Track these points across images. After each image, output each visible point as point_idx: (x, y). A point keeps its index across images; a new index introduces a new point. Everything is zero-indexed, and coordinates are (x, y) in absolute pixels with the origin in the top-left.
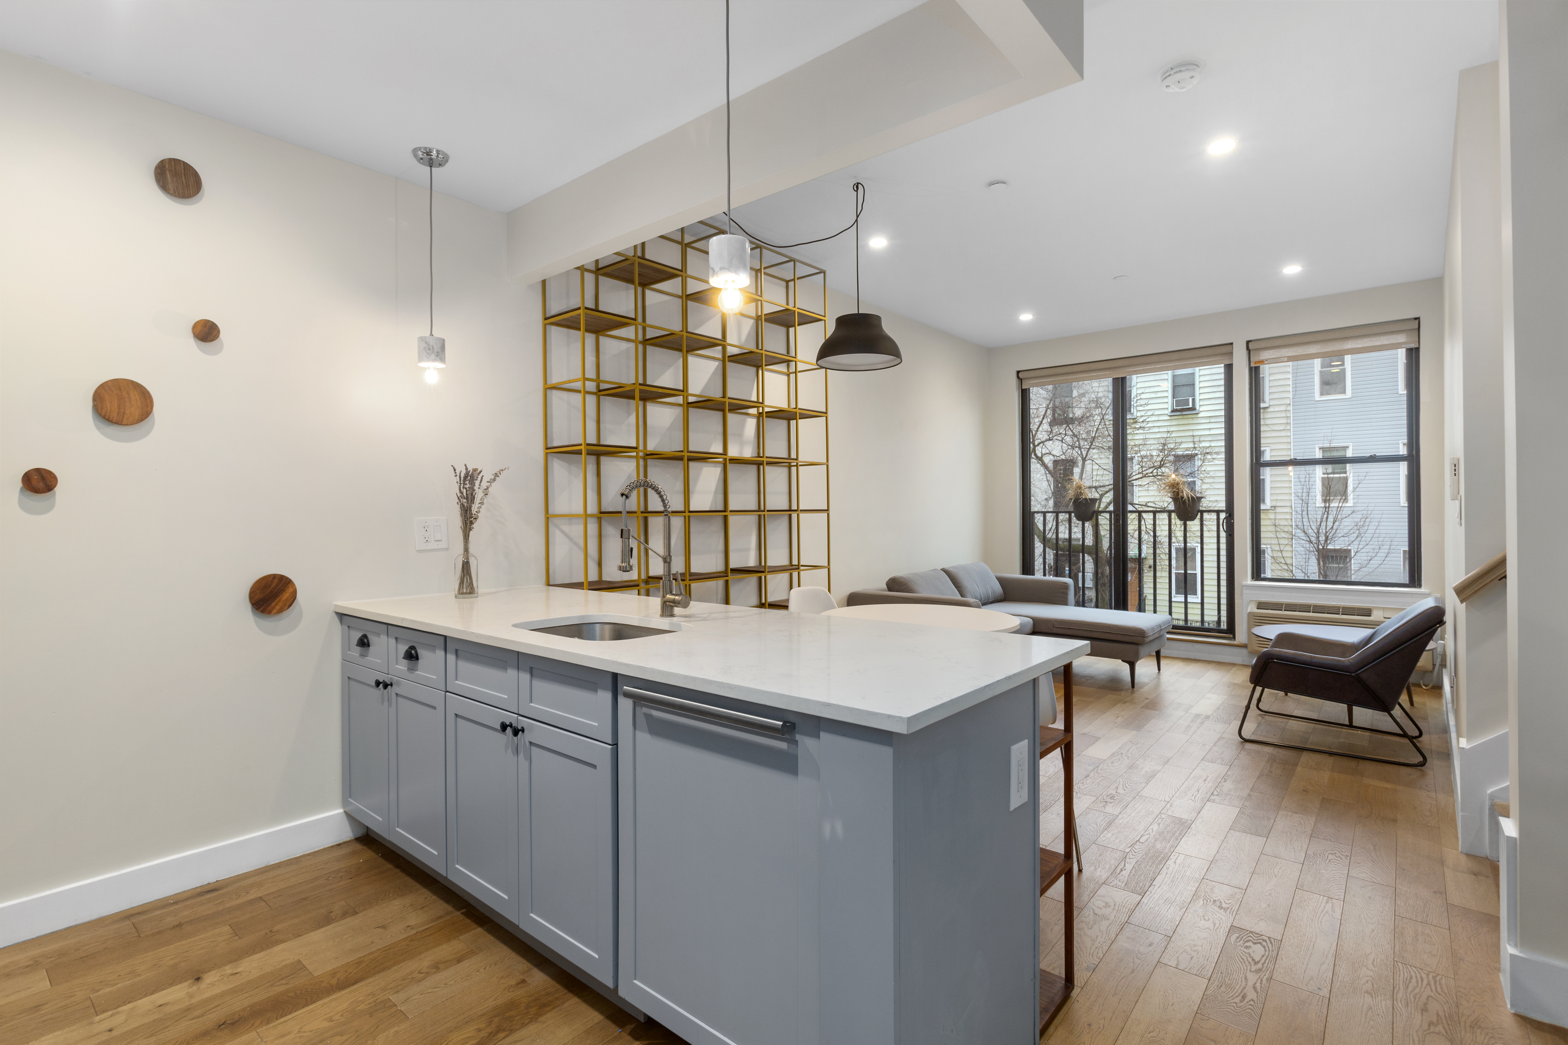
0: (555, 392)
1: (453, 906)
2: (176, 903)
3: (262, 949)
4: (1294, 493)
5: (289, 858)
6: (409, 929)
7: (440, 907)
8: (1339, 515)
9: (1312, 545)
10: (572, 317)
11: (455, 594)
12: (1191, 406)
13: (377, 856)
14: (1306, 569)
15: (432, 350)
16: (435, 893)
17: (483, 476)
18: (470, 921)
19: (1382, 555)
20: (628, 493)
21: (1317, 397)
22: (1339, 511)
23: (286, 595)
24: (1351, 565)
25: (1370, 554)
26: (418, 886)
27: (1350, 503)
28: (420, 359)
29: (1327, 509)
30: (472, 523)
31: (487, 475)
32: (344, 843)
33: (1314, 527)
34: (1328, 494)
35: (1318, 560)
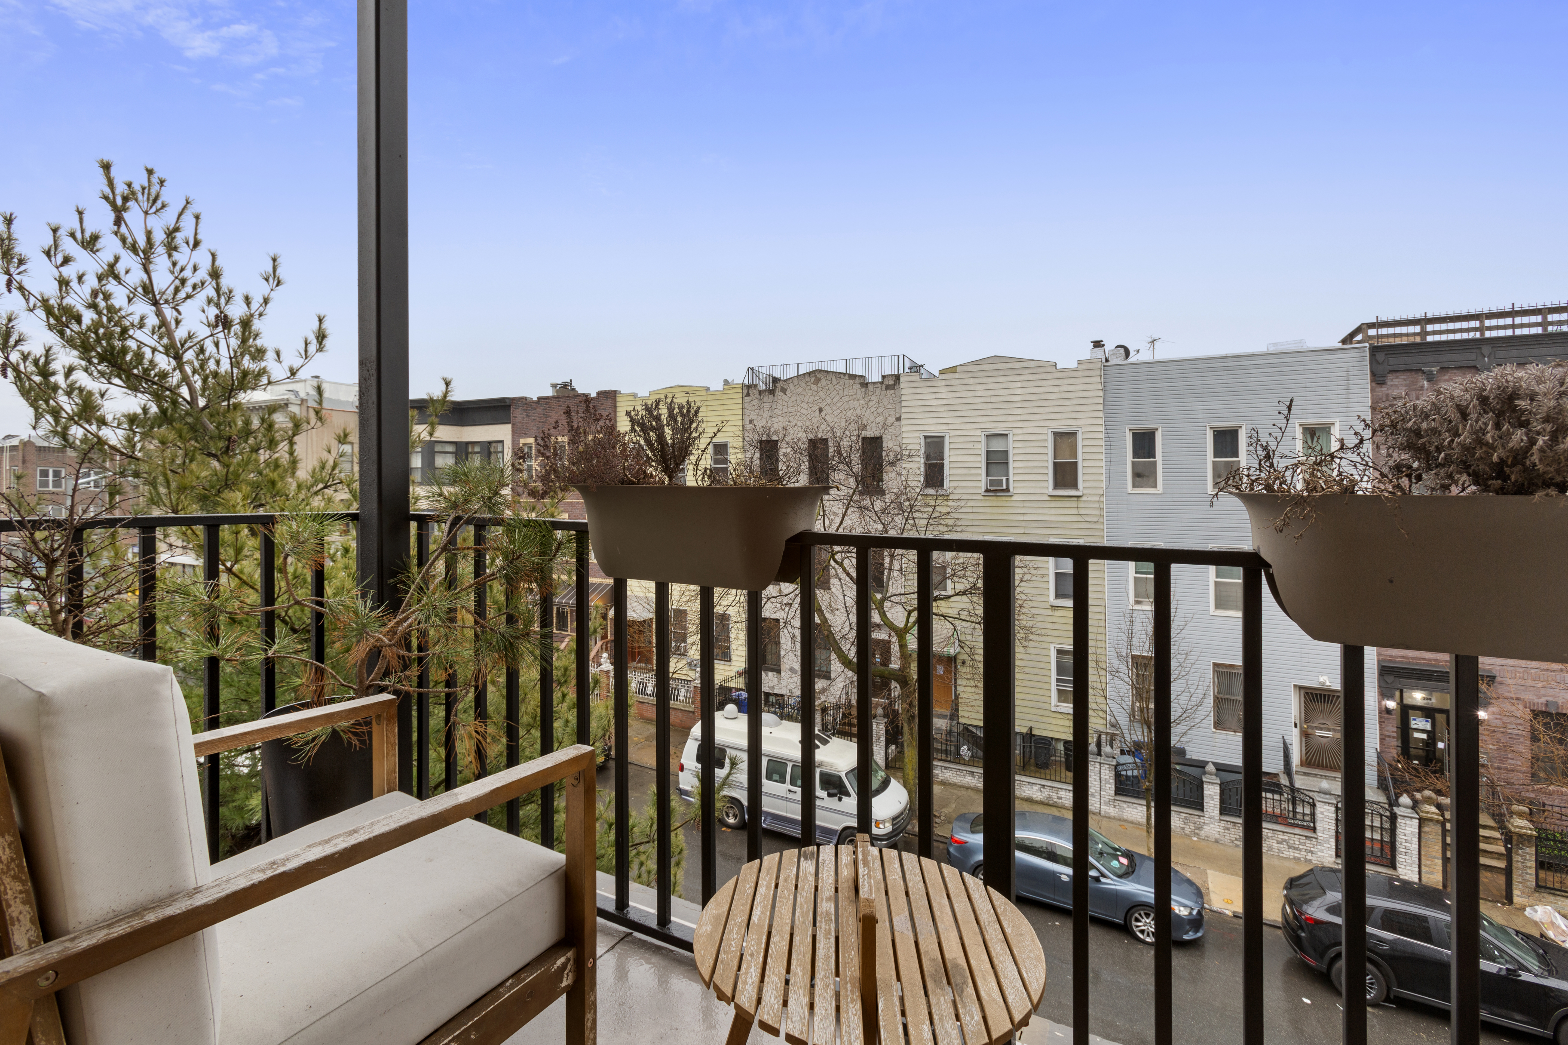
4: (1107, 592)
12: (1005, 487)
21: (1129, 489)
34: (1139, 596)
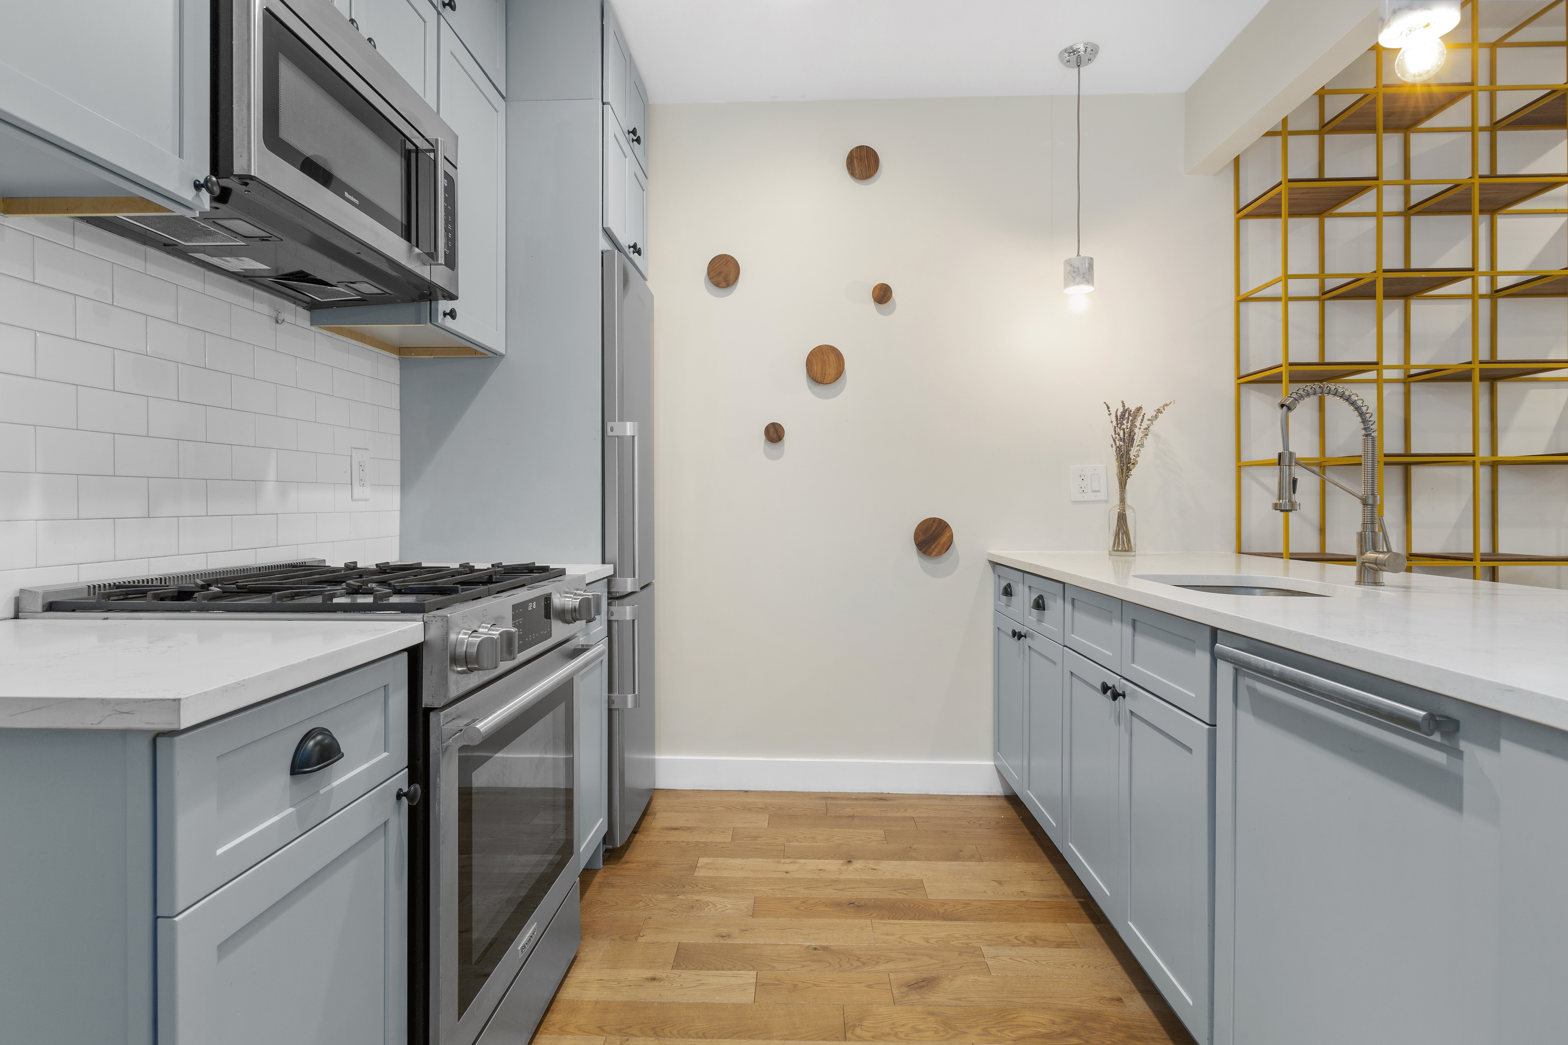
0: (1252, 305)
1: (1073, 892)
2: (856, 799)
3: (899, 859)
5: (945, 794)
6: (1022, 894)
7: (1058, 887)
10: (1271, 199)
11: (1109, 551)
13: (1018, 818)
15: (1077, 272)
16: (1060, 872)
17: (1145, 414)
18: (1084, 913)
20: (1290, 403)
23: (944, 539)
26: (1045, 859)
28: (1066, 285)
30: (1129, 469)
31: (1149, 412)
32: (994, 796)
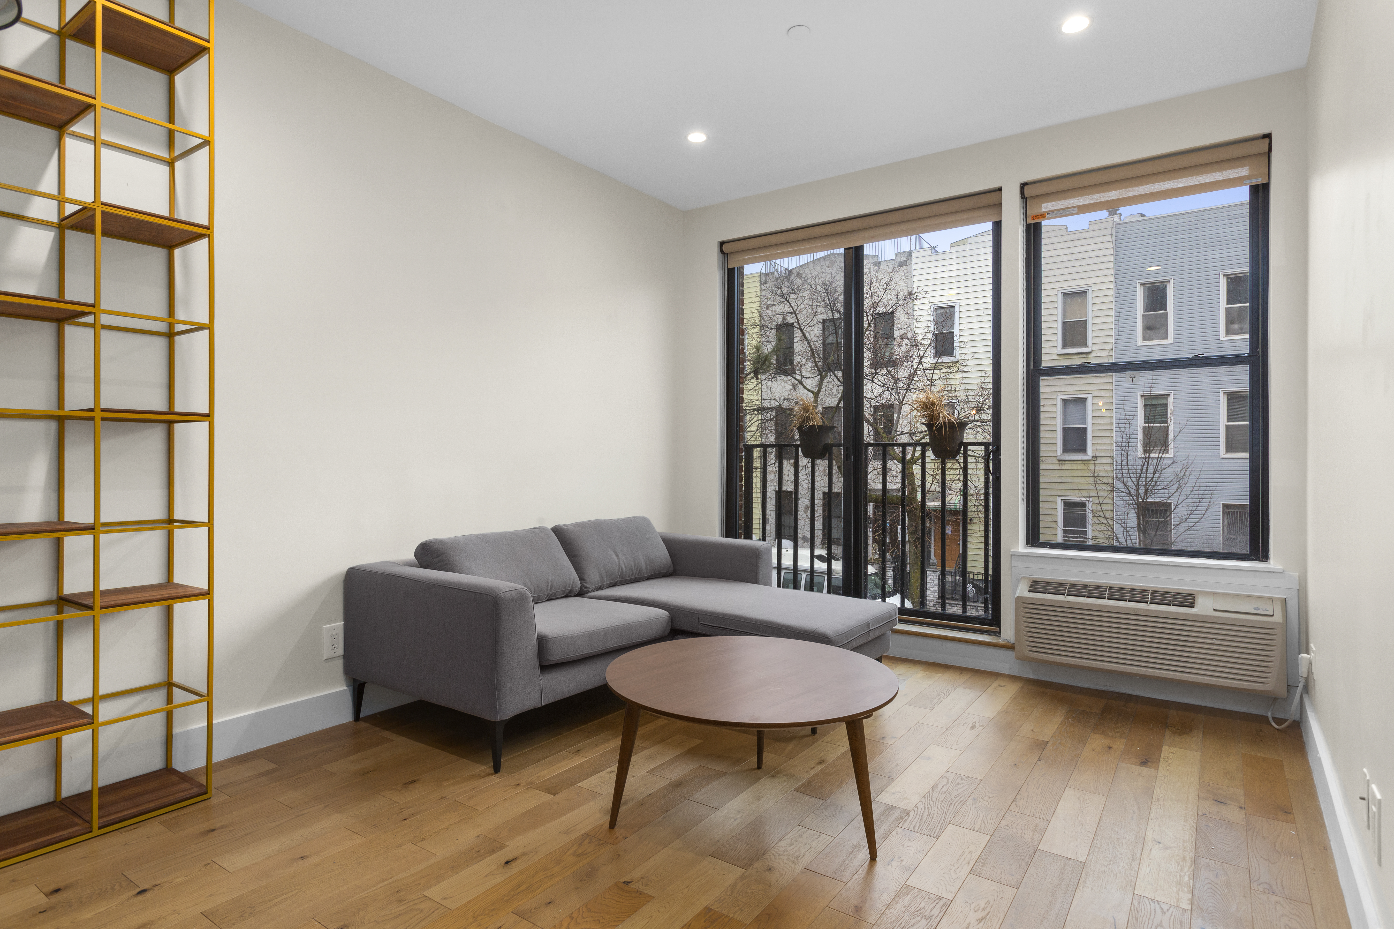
4: (1115, 443)
8: (1159, 467)
9: (1131, 498)
14: (1126, 523)
19: (1202, 508)
21: (1140, 342)
22: (1159, 462)
24: (1171, 519)
25: (1191, 508)
27: (1171, 454)
29: (1147, 460)
33: (1134, 479)
34: (1148, 445)
35: (1138, 514)
